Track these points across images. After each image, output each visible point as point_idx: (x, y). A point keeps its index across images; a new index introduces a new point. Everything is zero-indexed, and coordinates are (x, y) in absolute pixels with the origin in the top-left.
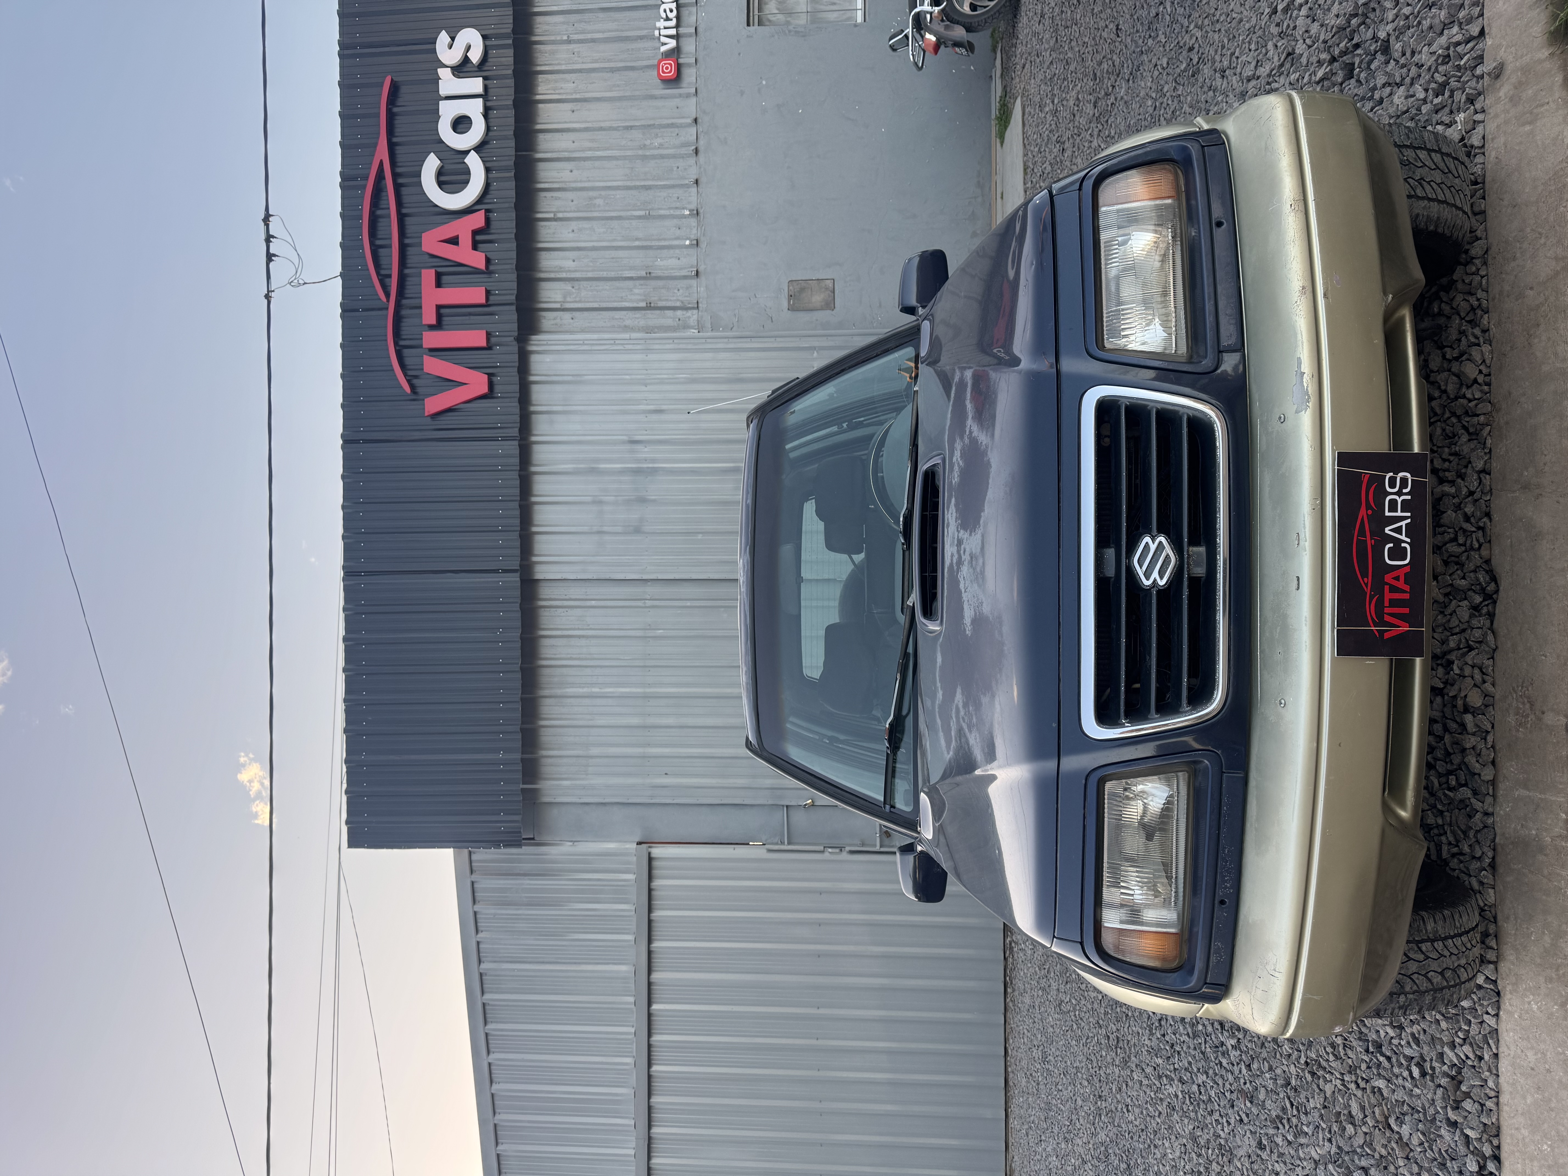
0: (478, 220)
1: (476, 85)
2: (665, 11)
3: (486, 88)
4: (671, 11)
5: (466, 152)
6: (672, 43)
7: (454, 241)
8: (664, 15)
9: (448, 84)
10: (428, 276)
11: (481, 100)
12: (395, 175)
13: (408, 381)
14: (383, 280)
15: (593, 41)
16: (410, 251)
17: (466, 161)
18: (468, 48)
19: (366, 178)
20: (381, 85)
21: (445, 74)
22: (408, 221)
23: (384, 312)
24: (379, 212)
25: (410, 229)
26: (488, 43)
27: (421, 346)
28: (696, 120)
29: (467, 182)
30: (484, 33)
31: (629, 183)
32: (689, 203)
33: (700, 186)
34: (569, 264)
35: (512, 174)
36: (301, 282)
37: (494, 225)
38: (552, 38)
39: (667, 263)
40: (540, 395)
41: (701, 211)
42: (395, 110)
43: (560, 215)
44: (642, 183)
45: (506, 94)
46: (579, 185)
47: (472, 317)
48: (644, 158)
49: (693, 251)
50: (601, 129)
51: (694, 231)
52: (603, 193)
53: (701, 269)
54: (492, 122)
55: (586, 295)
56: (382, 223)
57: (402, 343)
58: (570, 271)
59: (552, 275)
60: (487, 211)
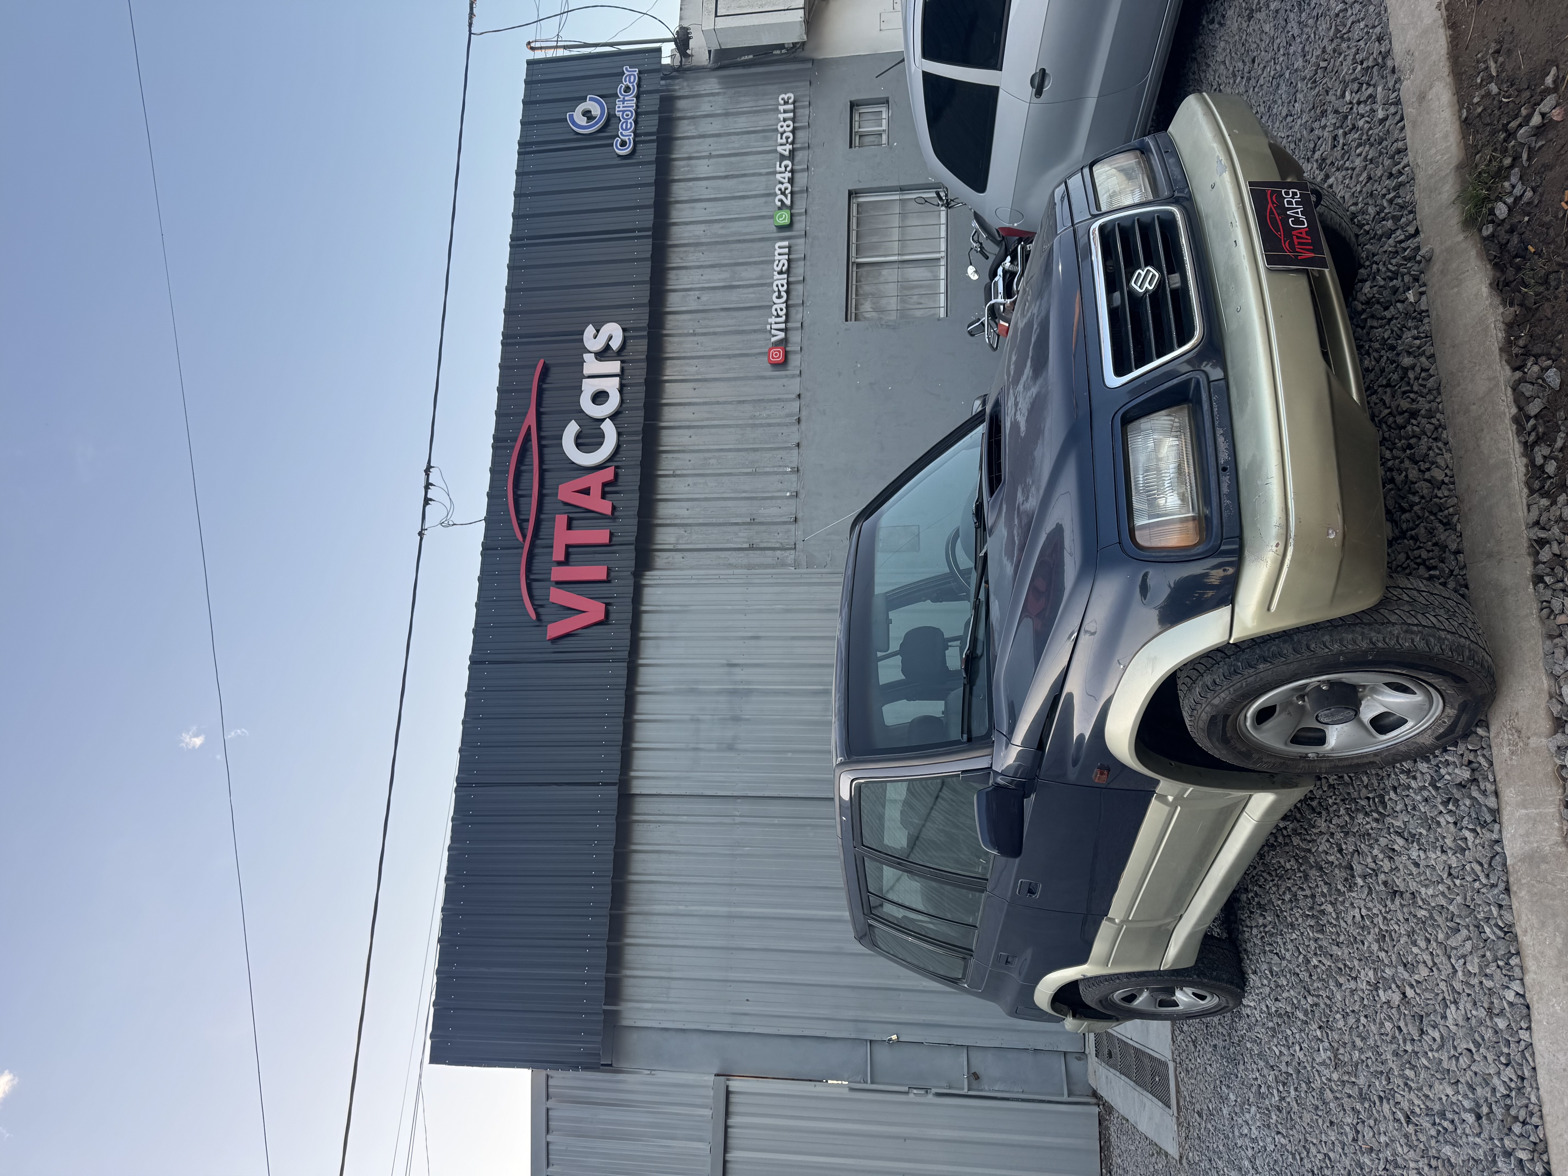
0: (608, 474)
1: (614, 366)
2: (776, 310)
3: (622, 369)
4: (781, 310)
5: (603, 420)
6: (782, 335)
7: (586, 491)
8: (775, 313)
9: (591, 365)
10: (561, 520)
11: (618, 379)
12: (540, 438)
13: (535, 609)
14: (522, 522)
15: (715, 334)
16: (547, 500)
17: (601, 426)
18: (610, 338)
19: (515, 440)
20: (535, 366)
21: (589, 358)
22: (548, 475)
23: (519, 551)
24: (523, 468)
25: (548, 482)
26: (627, 334)
27: (548, 580)
28: (799, 396)
29: (601, 444)
30: (624, 326)
31: (740, 446)
32: (791, 462)
33: (801, 448)
34: (684, 512)
35: (640, 438)
36: (451, 523)
37: (621, 479)
38: (680, 331)
39: (770, 511)
40: (650, 624)
41: (801, 468)
42: (545, 386)
43: (678, 472)
44: (751, 446)
45: (639, 373)
46: (697, 448)
47: (596, 555)
48: (754, 426)
49: (793, 501)
50: (718, 403)
51: (795, 485)
52: (717, 454)
53: (799, 516)
54: (626, 396)
55: (697, 538)
56: (525, 477)
57: (532, 577)
58: (683, 518)
59: (668, 522)
60: (617, 467)
